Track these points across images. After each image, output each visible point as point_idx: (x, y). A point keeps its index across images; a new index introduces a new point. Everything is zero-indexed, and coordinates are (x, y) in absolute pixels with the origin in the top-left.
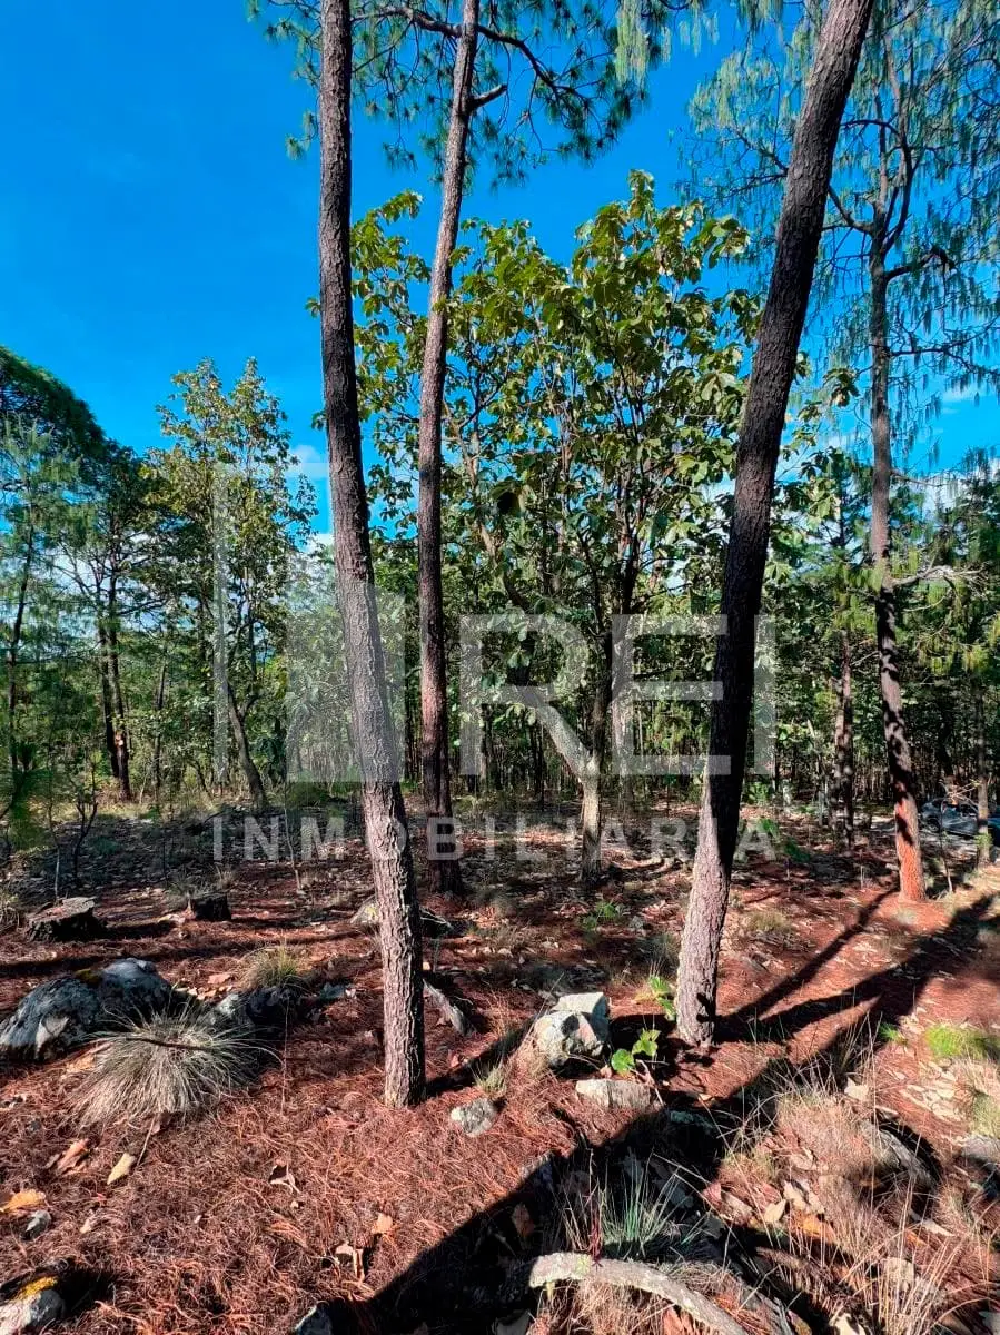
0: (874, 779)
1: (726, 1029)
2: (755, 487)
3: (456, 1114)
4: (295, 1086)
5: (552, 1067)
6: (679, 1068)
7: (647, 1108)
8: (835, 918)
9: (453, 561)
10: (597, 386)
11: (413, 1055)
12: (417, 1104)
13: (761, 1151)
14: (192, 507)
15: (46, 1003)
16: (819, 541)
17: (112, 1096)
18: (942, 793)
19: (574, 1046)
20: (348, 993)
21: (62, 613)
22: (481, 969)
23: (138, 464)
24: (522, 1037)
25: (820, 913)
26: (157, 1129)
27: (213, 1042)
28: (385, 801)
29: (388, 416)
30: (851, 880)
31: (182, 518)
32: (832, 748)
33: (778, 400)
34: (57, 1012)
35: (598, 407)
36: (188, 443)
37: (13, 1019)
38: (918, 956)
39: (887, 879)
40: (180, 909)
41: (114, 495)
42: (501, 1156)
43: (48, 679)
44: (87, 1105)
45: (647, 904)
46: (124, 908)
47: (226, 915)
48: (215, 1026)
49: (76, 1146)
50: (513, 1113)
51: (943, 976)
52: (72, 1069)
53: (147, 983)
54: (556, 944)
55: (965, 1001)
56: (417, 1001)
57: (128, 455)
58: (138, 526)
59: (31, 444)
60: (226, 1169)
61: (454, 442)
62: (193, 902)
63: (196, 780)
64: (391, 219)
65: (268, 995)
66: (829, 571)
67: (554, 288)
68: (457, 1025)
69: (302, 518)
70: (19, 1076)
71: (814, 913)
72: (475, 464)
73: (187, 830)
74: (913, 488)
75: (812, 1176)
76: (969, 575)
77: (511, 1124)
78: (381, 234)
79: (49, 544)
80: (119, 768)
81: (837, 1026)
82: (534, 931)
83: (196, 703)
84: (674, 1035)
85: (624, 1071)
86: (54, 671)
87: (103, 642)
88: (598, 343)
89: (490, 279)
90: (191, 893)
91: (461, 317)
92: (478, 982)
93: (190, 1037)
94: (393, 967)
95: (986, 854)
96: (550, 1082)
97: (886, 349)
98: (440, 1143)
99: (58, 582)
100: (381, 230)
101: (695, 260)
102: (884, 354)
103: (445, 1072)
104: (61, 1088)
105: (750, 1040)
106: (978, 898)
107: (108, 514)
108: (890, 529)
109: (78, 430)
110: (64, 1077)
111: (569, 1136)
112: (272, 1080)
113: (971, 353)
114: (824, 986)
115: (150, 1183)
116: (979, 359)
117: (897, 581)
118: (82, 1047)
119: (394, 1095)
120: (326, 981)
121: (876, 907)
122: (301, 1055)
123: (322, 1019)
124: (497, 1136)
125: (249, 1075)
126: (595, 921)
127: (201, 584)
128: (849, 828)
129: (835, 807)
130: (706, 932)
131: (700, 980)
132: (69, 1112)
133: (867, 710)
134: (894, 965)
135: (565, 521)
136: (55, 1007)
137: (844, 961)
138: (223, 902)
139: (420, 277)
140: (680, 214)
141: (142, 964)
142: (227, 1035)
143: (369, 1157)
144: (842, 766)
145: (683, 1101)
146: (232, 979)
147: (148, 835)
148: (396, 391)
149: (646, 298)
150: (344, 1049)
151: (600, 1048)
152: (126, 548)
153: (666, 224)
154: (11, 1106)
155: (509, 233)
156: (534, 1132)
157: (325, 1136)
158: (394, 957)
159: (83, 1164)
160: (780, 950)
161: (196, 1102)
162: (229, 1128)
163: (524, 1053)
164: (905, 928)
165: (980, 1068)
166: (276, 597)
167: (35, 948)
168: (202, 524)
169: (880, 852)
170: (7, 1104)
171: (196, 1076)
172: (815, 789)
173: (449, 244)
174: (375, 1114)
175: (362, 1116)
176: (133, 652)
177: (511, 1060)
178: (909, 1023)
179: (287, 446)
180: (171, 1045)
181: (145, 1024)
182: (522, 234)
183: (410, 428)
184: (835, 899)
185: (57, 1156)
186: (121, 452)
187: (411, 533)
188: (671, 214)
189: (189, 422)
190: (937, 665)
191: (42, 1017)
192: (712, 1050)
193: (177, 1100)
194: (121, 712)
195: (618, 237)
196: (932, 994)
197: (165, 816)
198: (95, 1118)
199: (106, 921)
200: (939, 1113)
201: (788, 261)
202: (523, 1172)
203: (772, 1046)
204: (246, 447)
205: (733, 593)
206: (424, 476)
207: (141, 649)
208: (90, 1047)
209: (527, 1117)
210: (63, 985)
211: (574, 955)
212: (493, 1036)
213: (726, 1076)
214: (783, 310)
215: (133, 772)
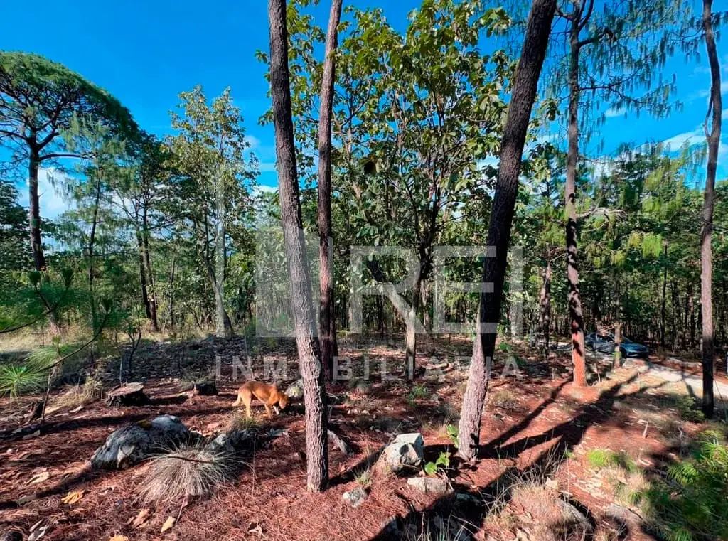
0: (560, 322)
1: (485, 452)
2: (511, 160)
3: (346, 496)
4: (259, 481)
5: (395, 471)
6: (460, 472)
7: (445, 492)
8: (539, 395)
9: (337, 201)
10: (419, 103)
11: (322, 465)
12: (325, 490)
13: (504, 514)
14: (190, 169)
15: (122, 438)
16: (535, 193)
17: (161, 487)
18: (595, 330)
19: (406, 460)
20: (284, 433)
21: (117, 228)
22: (353, 421)
23: (158, 144)
24: (379, 456)
25: (531, 392)
26: (186, 504)
27: (214, 458)
28: (307, 330)
29: (301, 119)
30: (547, 376)
31: (184, 176)
32: (538, 306)
33: (526, 111)
34: (128, 443)
35: (419, 115)
36: (188, 133)
37: (104, 447)
38: (582, 415)
39: (566, 375)
40: (189, 389)
41: (145, 161)
42: (370, 517)
43: (110, 264)
44: (147, 491)
45: (440, 388)
46: (158, 389)
47: (215, 392)
48: (215, 450)
49: (143, 512)
50: (375, 494)
51: (595, 425)
52: (138, 472)
53: (176, 428)
54: (392, 409)
55: (606, 438)
56: (324, 437)
57: (153, 139)
58: (159, 179)
59: (97, 131)
60: (224, 524)
61: (337, 134)
62: (197, 385)
63: (193, 321)
64: (304, 5)
65: (242, 434)
66: (540, 210)
67: (397, 46)
68: (343, 450)
69: (251, 177)
70: (109, 477)
71: (528, 392)
72: (349, 147)
73: (190, 347)
74: (588, 164)
75: (531, 526)
76: (617, 213)
77: (374, 501)
78: (297, 14)
79: (109, 189)
80: (151, 314)
81: (541, 450)
82: (381, 401)
83: (193, 279)
84: (457, 455)
85: (432, 473)
86: (114, 260)
87: (140, 244)
88: (422, 78)
89: (359, 41)
90: (195, 381)
91: (343, 62)
92: (353, 427)
93: (202, 456)
94: (312, 419)
95: (618, 362)
96: (394, 479)
97: (578, 86)
98: (338, 510)
99: (114, 211)
100: (298, 12)
101: (475, 34)
102: (576, 89)
103: (338, 474)
104: (133, 483)
105: (497, 458)
106: (614, 385)
107: (141, 173)
108: (576, 186)
109: (124, 124)
110: (133, 477)
111: (405, 506)
112: (246, 478)
113: (623, 90)
114: (533, 430)
115: (184, 531)
116: (627, 93)
117: (578, 215)
118: (143, 461)
119: (312, 486)
120: (271, 427)
121: (561, 389)
122: (261, 466)
123: (271, 447)
124: (368, 507)
125: (233, 475)
126: (413, 396)
127: (195, 212)
128: (546, 348)
129: (539, 337)
130: (476, 401)
131: (472, 427)
132: (138, 495)
133: (558, 285)
134: (570, 419)
135: (400, 179)
136: (127, 440)
137: (544, 417)
138: (213, 385)
139: (319, 39)
140: (467, 6)
141: (173, 418)
142: (221, 455)
143: (300, 518)
144: (544, 315)
145: (462, 488)
146: (221, 426)
147: (168, 350)
148: (305, 104)
149: (447, 53)
150: (284, 462)
151: (420, 461)
152: (152, 192)
153: (459, 12)
154: (106, 492)
155: (370, 16)
156: (386, 505)
157: (276, 507)
158: (313, 414)
159: (147, 522)
160: (511, 412)
161: (207, 490)
162: (224, 503)
163: (380, 465)
164: (575, 400)
165: (615, 472)
166: (237, 221)
167: (112, 409)
168: (196, 179)
169: (562, 361)
170: (104, 491)
171: (206, 476)
172: (528, 328)
173: (336, 20)
174: (302, 496)
175: (296, 497)
176: (158, 250)
177: (373, 467)
178: (579, 449)
179: (243, 136)
180: (192, 460)
181: (177, 449)
182: (378, 16)
183: (313, 126)
184: (539, 385)
185: (133, 518)
186: (149, 137)
187: (314, 185)
188: (462, 7)
189: (187, 121)
190: (598, 261)
191: (120, 446)
192: (477, 463)
193: (196, 488)
194: (151, 283)
195: (432, 19)
196: (590, 434)
197: (178, 340)
198: (152, 499)
199: (150, 396)
200: (594, 495)
201: (535, 31)
202: (382, 525)
203: (507, 461)
204: (220, 135)
205: (497, 219)
206: (322, 153)
207: (162, 248)
208: (148, 461)
209: (383, 496)
210: (131, 429)
211: (402, 414)
212: (363, 456)
213: (484, 476)
214: (531, 60)
215: (158, 316)
